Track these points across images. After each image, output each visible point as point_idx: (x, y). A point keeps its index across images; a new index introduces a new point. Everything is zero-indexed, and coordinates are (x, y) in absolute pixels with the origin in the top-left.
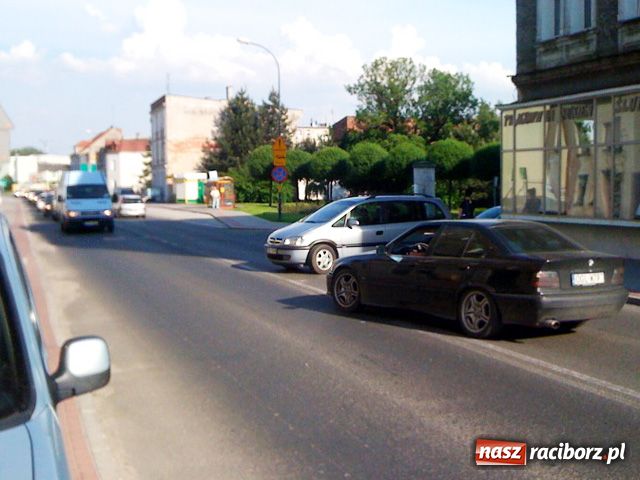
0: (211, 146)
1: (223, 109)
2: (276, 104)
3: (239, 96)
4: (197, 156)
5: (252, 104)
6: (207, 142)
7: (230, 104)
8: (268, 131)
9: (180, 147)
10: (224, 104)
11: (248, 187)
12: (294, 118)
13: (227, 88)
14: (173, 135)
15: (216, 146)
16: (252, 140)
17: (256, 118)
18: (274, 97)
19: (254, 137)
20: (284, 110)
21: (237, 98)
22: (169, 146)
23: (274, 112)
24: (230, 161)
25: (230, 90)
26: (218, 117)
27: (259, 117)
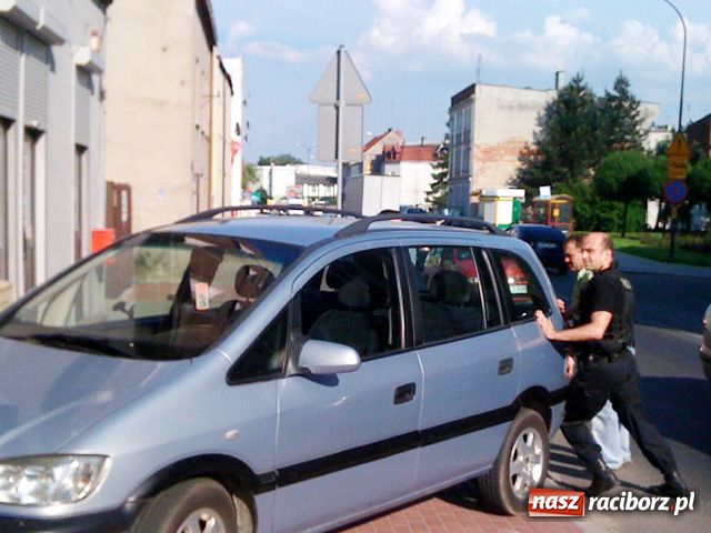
0: (531, 153)
1: (551, 101)
2: (624, 95)
3: (574, 84)
4: (511, 166)
5: (591, 95)
6: (527, 148)
7: (561, 95)
8: (611, 132)
9: (490, 154)
10: (554, 95)
11: (583, 209)
12: (648, 114)
13: (557, 74)
14: (482, 137)
15: (538, 153)
16: (589, 144)
17: (595, 115)
18: (621, 83)
19: (591, 139)
20: (635, 103)
21: (572, 87)
22: (476, 152)
23: (620, 106)
24: (556, 173)
25: (561, 76)
26: (543, 112)
27: (599, 113)
